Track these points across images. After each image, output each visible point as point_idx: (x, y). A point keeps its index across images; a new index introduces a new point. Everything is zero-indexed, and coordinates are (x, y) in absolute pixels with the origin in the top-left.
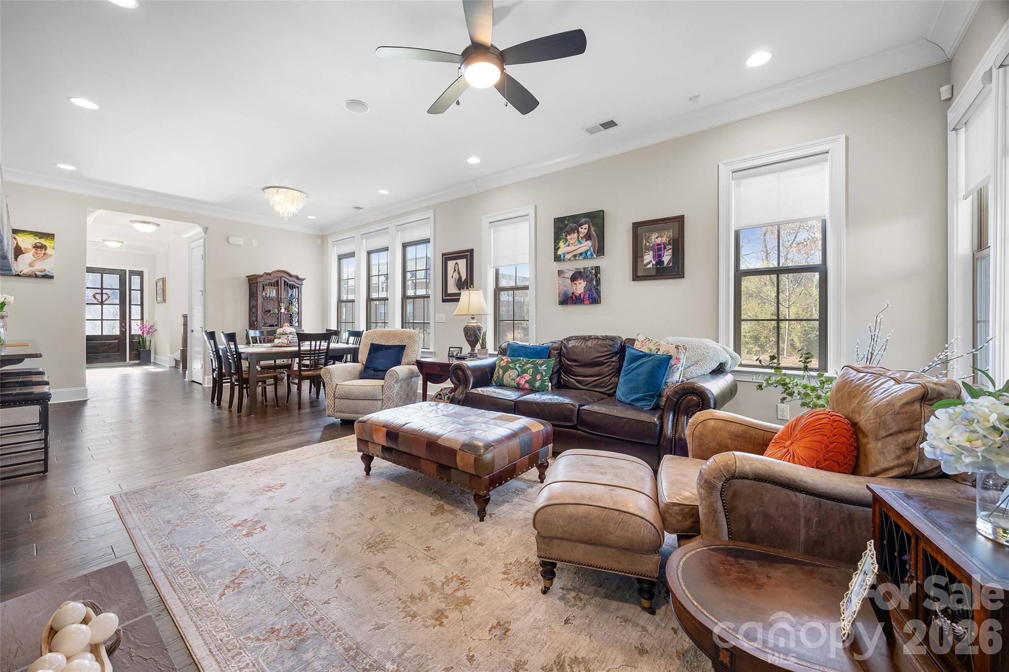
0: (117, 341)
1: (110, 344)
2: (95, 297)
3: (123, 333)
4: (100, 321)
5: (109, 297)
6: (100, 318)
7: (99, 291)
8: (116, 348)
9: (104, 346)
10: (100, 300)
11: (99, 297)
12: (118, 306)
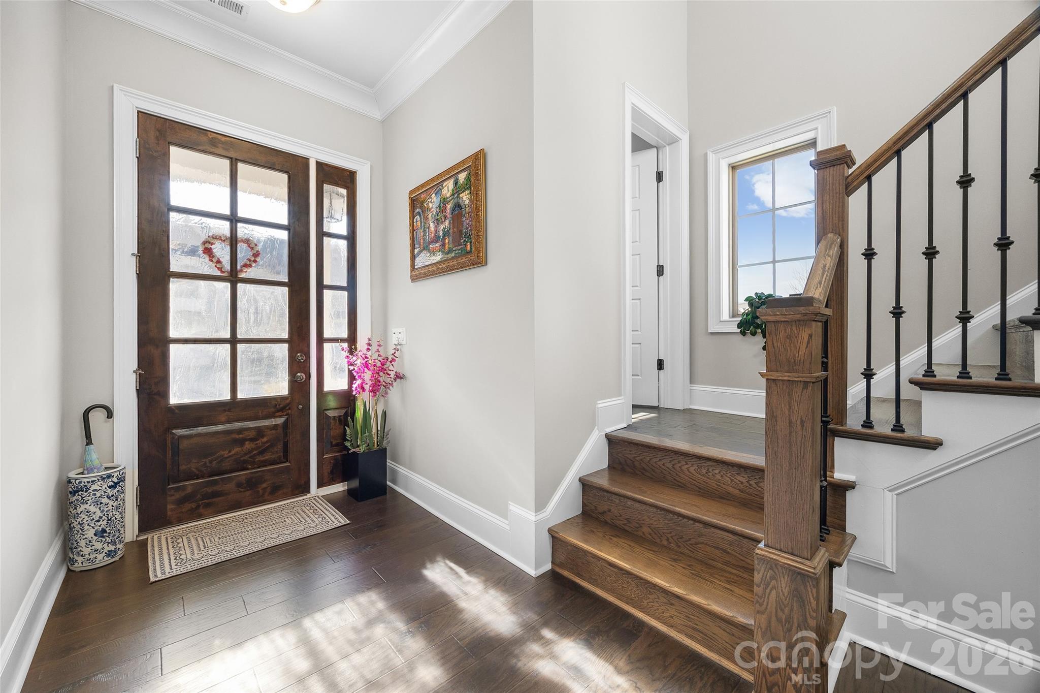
0: (280, 421)
1: (260, 432)
2: (208, 252)
3: (299, 387)
4: (228, 346)
5: (256, 255)
6: (228, 335)
7: (224, 227)
8: (280, 446)
9: (241, 442)
10: (227, 266)
11: (222, 251)
12: (285, 290)
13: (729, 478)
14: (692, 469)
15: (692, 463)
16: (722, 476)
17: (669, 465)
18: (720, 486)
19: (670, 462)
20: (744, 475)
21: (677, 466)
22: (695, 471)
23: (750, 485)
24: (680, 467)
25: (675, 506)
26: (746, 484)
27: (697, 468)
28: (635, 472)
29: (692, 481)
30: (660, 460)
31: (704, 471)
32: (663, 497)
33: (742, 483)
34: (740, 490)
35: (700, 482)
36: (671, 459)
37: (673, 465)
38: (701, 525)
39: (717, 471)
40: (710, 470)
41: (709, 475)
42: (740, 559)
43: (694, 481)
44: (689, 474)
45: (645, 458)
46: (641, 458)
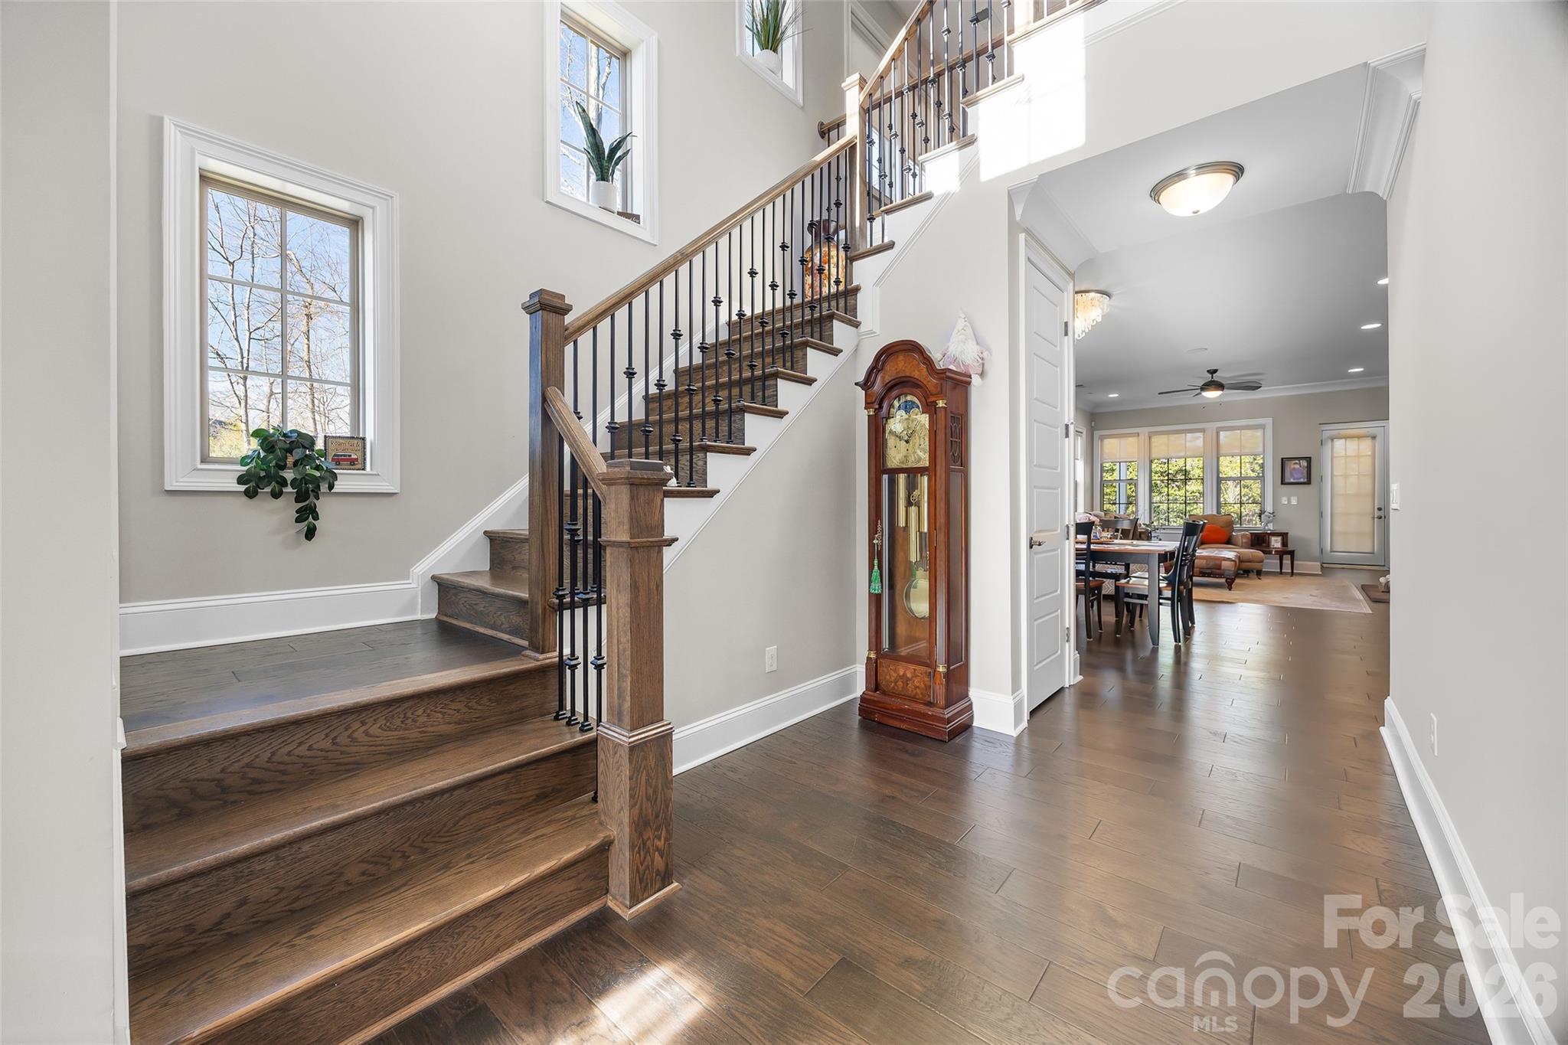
13: (440, 712)
14: (375, 730)
15: (374, 717)
16: (428, 715)
17: (327, 744)
18: (425, 732)
19: (327, 735)
20: (460, 699)
21: (343, 739)
22: (383, 729)
23: (470, 708)
24: (349, 737)
25: (422, 787)
26: (464, 710)
27: (385, 721)
28: (226, 802)
29: (376, 749)
30: (300, 744)
31: (398, 722)
32: (371, 793)
33: (458, 711)
34: (456, 723)
35: (389, 742)
36: (327, 731)
37: (334, 738)
38: (462, 791)
39: (420, 712)
40: (409, 714)
41: (406, 724)
42: (517, 799)
43: (379, 748)
44: (371, 739)
45: (257, 757)
46: (246, 760)
